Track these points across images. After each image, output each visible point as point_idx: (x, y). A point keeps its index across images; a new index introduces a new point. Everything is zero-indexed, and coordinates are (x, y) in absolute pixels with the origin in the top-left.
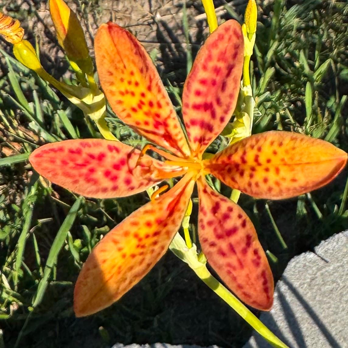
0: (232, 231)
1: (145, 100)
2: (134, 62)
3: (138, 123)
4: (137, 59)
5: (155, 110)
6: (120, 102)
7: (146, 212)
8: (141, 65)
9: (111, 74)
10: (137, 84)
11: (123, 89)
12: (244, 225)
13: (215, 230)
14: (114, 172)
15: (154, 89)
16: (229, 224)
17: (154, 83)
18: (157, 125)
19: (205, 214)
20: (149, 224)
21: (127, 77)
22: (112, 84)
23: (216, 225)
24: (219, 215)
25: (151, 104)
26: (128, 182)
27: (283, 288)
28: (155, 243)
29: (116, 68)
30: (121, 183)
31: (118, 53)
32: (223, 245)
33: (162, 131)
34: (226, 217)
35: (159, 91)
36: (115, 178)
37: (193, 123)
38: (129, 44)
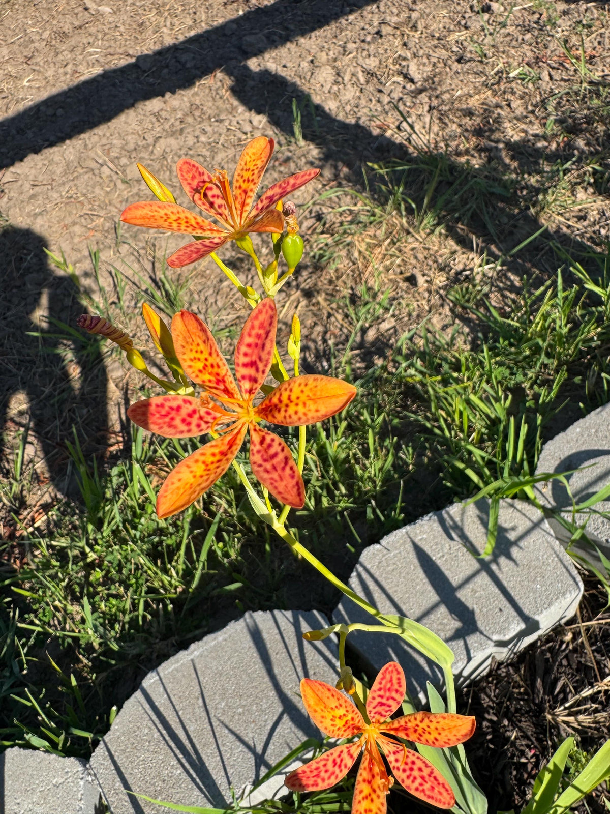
0: (275, 455)
1: (208, 363)
2: (199, 337)
3: (204, 381)
4: (201, 334)
5: (216, 370)
6: (190, 367)
7: (212, 446)
8: (204, 338)
9: (183, 347)
10: (202, 352)
11: (192, 357)
12: (283, 450)
13: (262, 456)
14: (189, 419)
15: (214, 355)
16: (272, 451)
17: (213, 349)
18: (218, 382)
19: (255, 445)
20: (214, 455)
21: (194, 348)
22: (184, 354)
23: (263, 452)
24: (265, 445)
25: (212, 366)
26: (199, 426)
27: (360, 569)
28: (218, 467)
29: (187, 343)
30: (193, 427)
31: (188, 331)
32: (268, 466)
33: (222, 387)
34: (270, 446)
35: (218, 355)
36: (189, 424)
37: (243, 377)
38: (195, 324)
